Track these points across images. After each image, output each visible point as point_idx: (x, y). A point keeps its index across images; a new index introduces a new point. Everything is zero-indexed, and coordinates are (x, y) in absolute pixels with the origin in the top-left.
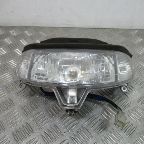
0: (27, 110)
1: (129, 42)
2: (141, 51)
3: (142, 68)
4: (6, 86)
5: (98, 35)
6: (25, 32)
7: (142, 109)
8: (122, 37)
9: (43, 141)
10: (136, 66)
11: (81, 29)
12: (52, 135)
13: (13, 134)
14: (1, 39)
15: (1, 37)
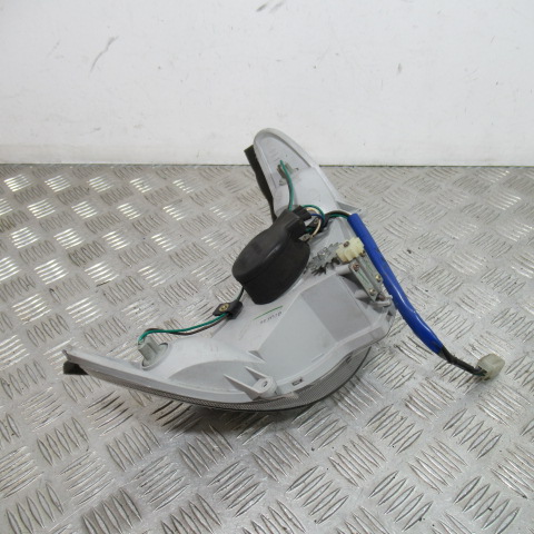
3: (518, 283)
5: (388, 187)
7: (516, 391)
11: (339, 169)
14: (110, 204)
15: (109, 198)
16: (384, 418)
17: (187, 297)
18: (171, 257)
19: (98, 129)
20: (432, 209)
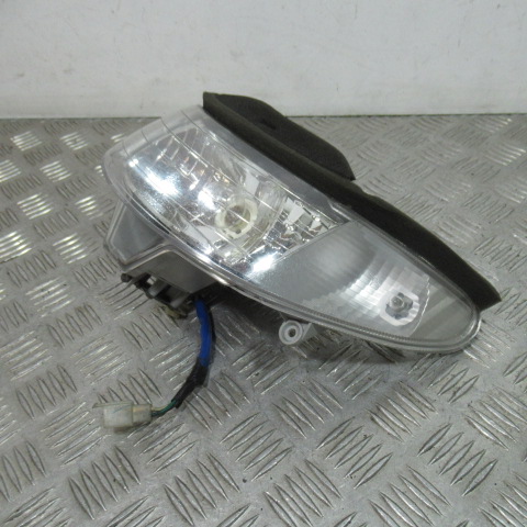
1: (477, 161)
2: (519, 193)
3: (522, 255)
4: (48, 326)
5: (365, 141)
6: (114, 137)
7: (517, 399)
8: (453, 146)
9: (171, 507)
10: (501, 249)
11: (308, 120)
13: (72, 485)
14: (33, 164)
15: (33, 158)
16: (342, 436)
17: (108, 276)
18: (95, 227)
19: (22, 75)
20: (416, 166)
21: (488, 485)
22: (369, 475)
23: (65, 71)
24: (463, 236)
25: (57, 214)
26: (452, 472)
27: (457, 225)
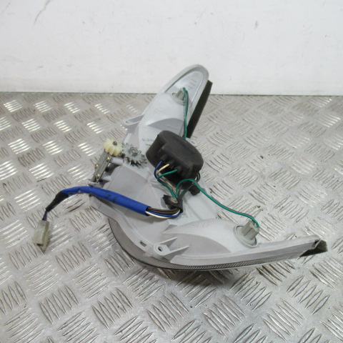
0: (117, 264)
1: (312, 125)
2: (337, 144)
4: (70, 219)
6: (97, 105)
8: (299, 115)
9: (151, 322)
10: (328, 176)
12: (168, 312)
13: (94, 310)
21: (325, 309)
22: (260, 304)
23: (68, 66)
24: (306, 169)
25: (68, 152)
26: (305, 302)
27: (303, 163)
